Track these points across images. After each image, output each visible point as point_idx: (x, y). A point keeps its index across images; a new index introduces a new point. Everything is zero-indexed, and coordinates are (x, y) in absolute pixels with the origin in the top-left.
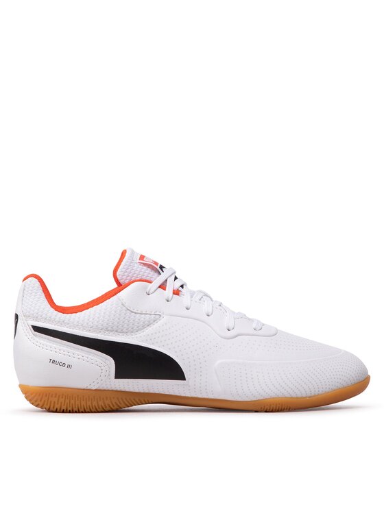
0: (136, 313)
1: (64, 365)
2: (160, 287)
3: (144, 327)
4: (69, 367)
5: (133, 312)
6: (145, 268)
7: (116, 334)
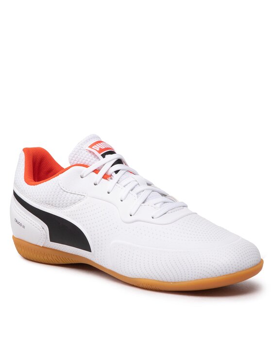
0: (67, 192)
1: (21, 225)
2: (94, 171)
3: (71, 204)
4: (24, 227)
5: (65, 191)
6: (90, 154)
7: (52, 207)
